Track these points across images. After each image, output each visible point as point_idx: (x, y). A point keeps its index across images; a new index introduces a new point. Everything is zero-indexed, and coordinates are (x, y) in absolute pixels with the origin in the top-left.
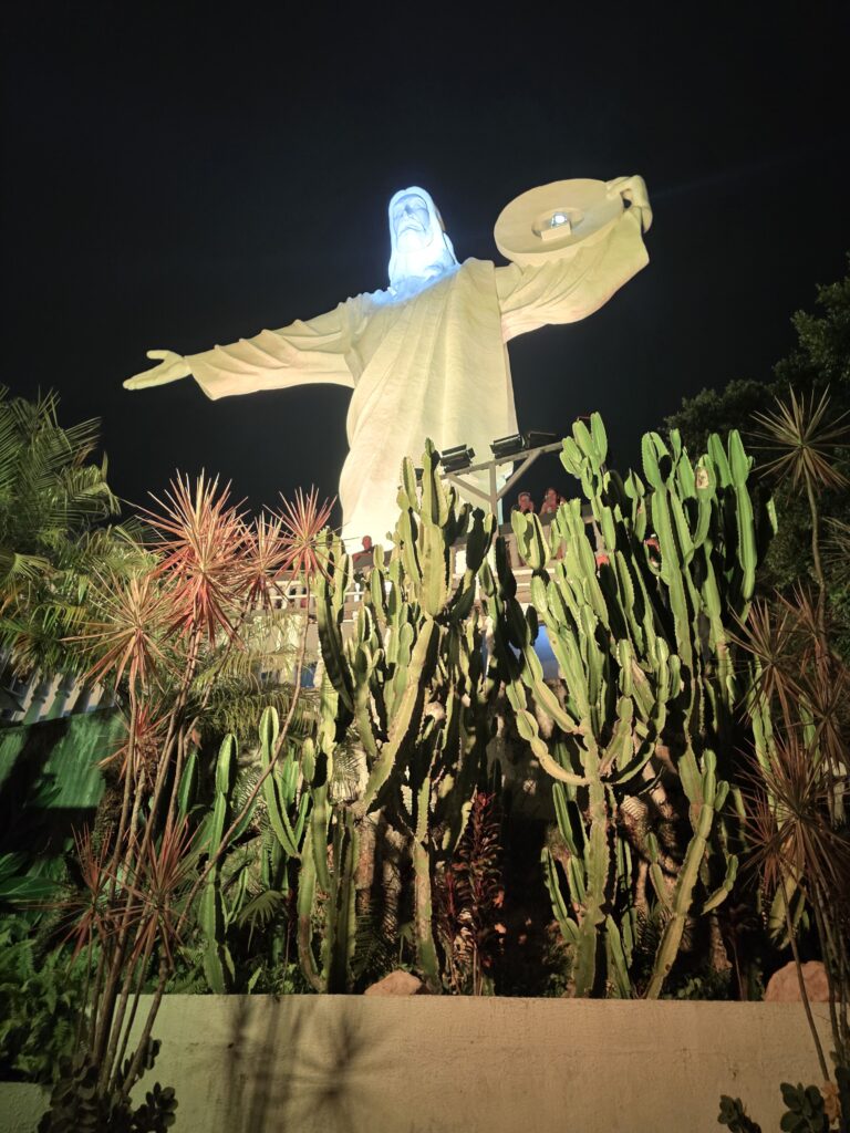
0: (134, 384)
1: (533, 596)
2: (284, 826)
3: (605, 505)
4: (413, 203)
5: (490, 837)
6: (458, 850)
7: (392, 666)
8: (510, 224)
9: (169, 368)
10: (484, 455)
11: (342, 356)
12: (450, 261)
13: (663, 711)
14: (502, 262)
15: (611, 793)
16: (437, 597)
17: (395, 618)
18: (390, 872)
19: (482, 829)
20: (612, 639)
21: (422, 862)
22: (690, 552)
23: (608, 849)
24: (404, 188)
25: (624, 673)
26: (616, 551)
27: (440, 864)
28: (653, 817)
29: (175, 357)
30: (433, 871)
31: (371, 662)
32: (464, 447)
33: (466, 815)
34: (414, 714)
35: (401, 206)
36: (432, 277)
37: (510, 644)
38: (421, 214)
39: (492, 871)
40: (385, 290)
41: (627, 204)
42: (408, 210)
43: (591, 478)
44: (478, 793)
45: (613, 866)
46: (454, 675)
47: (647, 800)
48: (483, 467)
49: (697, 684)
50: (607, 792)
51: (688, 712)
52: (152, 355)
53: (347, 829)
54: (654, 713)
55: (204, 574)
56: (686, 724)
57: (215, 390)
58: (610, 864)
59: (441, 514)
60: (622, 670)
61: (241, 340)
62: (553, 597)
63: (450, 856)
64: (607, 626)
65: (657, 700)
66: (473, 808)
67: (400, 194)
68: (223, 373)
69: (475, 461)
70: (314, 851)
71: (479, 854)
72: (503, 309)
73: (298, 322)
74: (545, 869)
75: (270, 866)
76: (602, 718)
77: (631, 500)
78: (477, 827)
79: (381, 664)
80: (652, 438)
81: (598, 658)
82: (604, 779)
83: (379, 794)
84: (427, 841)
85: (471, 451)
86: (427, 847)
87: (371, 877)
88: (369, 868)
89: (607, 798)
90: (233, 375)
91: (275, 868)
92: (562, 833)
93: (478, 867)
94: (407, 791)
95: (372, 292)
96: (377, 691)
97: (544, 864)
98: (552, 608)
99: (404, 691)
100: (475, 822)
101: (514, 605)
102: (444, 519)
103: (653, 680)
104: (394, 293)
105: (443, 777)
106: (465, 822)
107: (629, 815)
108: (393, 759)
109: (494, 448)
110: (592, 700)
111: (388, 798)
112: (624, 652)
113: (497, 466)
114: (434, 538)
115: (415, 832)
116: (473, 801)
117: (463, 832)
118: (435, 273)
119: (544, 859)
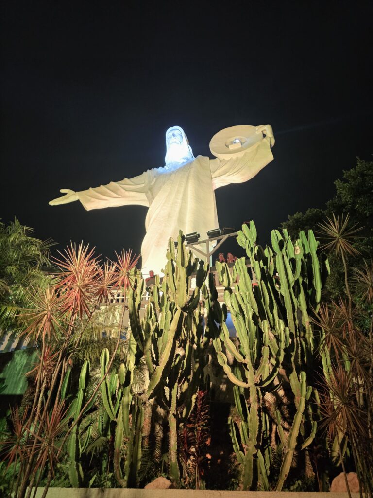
0: (53, 203)
1: (225, 300)
2: (110, 405)
3: (256, 260)
4: (176, 132)
5: (205, 411)
6: (190, 418)
7: (162, 330)
8: (216, 142)
9: (69, 197)
10: (204, 237)
11: (144, 194)
12: (191, 157)
13: (282, 353)
14: (212, 157)
15: (260, 391)
16: (183, 299)
17: (164, 308)
18: (158, 428)
19: (201, 408)
20: (260, 320)
21: (173, 423)
22: (293, 282)
23: (258, 418)
24: (172, 126)
25: (265, 335)
26: (261, 280)
27: (181, 425)
28: (279, 403)
29: (71, 192)
30: (178, 428)
31: (152, 329)
32: (196, 233)
33: (194, 401)
34: (171, 353)
35: (171, 134)
36: (183, 163)
37: (215, 321)
38: (179, 137)
39: (205, 428)
40: (163, 167)
41: (264, 136)
42: (174, 135)
43: (250, 248)
44: (200, 390)
45: (260, 426)
46: (190, 335)
47: (276, 394)
48: (204, 242)
49: (297, 341)
50: (257, 390)
51: (293, 354)
52: (62, 191)
53: (139, 407)
54: (278, 354)
55: (79, 287)
56: (292, 359)
57: (89, 207)
58: (259, 425)
59: (185, 262)
60: (264, 334)
61: (101, 186)
62: (234, 300)
63: (186, 420)
64: (257, 314)
65: (280, 348)
66: (197, 397)
67: (171, 129)
68: (93, 199)
69: (200, 239)
70: (123, 418)
71: (199, 420)
72: (213, 176)
73: (126, 179)
74: (229, 427)
75: (102, 425)
76: (256, 356)
77: (267, 258)
78: (199, 407)
79: (157, 330)
80: (275, 232)
81: (254, 328)
82: (256, 385)
83: (154, 390)
84: (175, 413)
85: (199, 235)
86: (176, 416)
87: (149, 430)
88: (148, 426)
89: (258, 394)
90: (97, 200)
91: (105, 425)
92: (237, 410)
93: (199, 426)
94: (167, 389)
95: (158, 168)
96: (155, 342)
97: (229, 425)
98: (233, 305)
99: (167, 342)
100: (198, 404)
101: (217, 303)
102: (186, 264)
103: (278, 338)
104: (167, 168)
105: (183, 383)
106: (193, 404)
107: (268, 402)
108: (161, 374)
109: (209, 234)
110: (251, 347)
111: (158, 393)
112: (265, 326)
113: (210, 242)
114: (182, 272)
115: (170, 408)
116: (197, 394)
117: (192, 409)
118: (185, 161)
119: (229, 422)
